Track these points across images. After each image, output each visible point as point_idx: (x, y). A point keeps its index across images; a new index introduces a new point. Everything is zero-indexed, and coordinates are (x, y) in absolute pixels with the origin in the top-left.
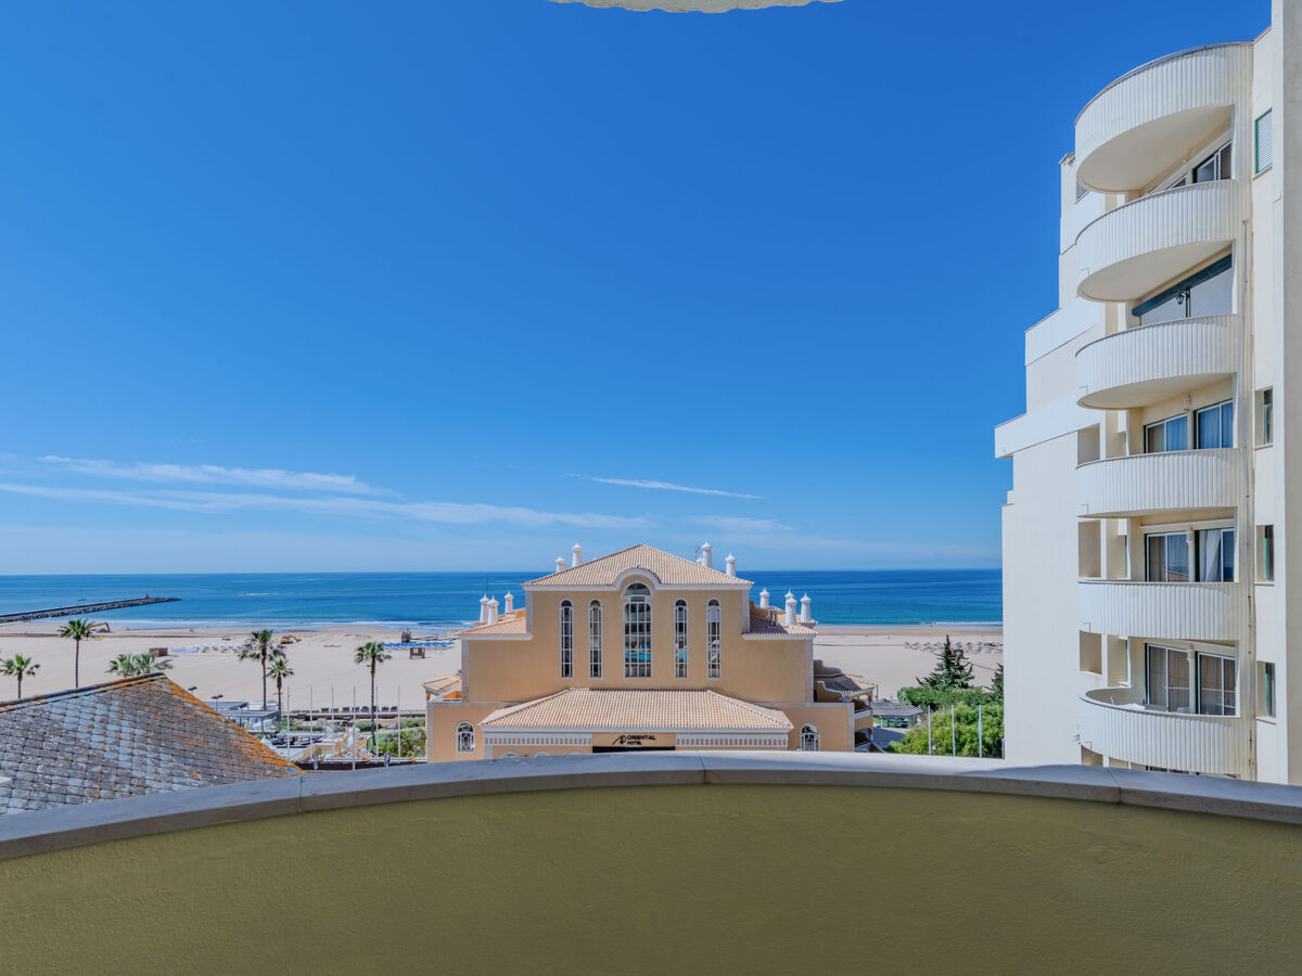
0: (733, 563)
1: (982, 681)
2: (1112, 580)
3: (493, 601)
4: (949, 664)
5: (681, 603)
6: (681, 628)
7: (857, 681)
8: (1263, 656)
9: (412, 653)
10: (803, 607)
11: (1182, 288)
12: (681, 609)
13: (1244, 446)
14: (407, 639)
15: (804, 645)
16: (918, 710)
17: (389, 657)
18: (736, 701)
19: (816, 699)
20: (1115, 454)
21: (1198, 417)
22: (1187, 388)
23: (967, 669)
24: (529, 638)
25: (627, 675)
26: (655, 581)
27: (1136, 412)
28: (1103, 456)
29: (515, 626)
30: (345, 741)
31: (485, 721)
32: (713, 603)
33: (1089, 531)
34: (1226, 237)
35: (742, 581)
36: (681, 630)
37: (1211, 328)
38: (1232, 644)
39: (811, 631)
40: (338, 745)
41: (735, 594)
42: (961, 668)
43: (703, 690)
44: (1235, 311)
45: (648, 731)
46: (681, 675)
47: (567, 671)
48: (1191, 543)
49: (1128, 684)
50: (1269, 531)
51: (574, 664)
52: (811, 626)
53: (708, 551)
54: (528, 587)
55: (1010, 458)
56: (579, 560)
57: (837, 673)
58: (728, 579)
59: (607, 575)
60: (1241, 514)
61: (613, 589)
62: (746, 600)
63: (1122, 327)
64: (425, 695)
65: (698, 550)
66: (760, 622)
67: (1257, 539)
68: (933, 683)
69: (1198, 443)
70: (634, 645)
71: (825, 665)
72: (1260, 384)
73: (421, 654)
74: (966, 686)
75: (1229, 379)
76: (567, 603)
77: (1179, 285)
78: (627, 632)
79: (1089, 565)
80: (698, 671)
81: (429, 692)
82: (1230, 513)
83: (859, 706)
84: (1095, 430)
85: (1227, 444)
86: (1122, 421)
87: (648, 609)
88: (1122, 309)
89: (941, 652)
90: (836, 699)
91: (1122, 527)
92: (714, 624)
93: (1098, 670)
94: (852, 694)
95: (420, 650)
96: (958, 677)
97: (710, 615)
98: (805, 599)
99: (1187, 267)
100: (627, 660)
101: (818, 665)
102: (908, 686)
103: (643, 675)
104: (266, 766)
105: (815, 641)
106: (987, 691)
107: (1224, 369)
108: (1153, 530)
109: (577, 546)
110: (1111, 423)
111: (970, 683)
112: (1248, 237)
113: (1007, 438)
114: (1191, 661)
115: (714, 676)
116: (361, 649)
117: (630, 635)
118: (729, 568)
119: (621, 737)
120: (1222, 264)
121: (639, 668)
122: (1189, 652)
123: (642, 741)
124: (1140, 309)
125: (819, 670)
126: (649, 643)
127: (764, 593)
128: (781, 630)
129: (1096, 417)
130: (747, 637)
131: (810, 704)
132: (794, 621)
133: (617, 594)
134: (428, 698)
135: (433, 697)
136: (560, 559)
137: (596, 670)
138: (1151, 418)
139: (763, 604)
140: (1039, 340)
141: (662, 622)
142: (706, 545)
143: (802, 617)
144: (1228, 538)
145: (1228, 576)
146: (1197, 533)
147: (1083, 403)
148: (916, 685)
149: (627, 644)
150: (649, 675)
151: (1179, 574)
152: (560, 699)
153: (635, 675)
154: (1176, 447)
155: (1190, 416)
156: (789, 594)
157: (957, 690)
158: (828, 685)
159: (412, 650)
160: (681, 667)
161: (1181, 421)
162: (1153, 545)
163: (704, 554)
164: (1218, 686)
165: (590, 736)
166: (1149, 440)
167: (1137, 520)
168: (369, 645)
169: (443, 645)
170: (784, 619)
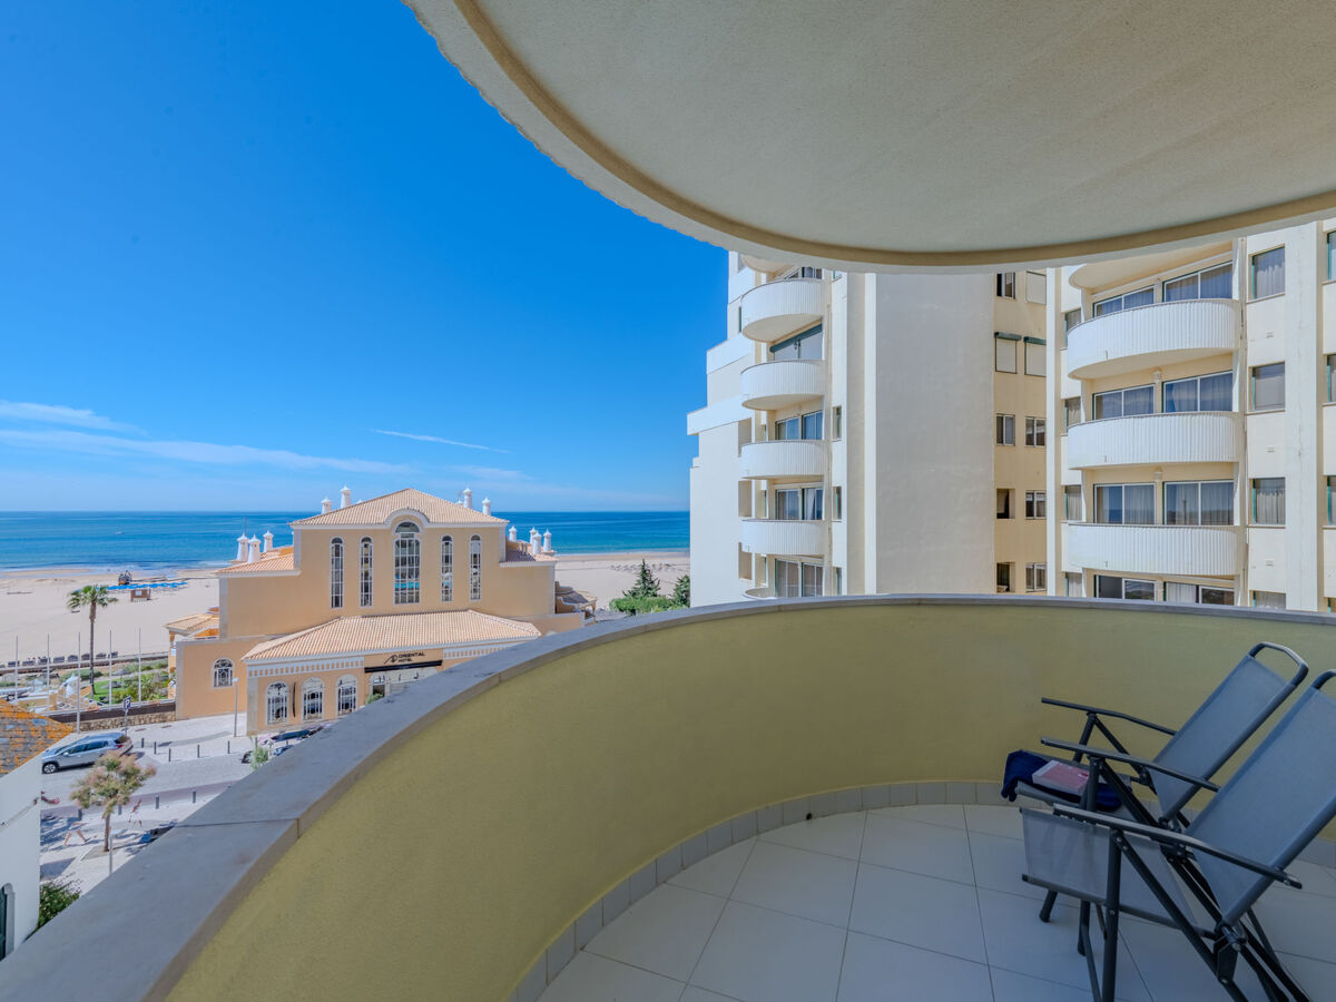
0: (488, 505)
1: (667, 590)
2: (758, 519)
3: (254, 540)
4: (644, 579)
5: (447, 539)
6: (447, 559)
7: (584, 595)
8: (836, 564)
9: (133, 595)
10: (545, 540)
11: (796, 339)
12: (447, 544)
13: (828, 441)
14: (125, 582)
15: (548, 569)
16: (624, 614)
17: (115, 600)
18: (494, 618)
19: (557, 611)
20: (760, 440)
21: (804, 419)
22: (801, 402)
23: (656, 583)
24: (298, 573)
25: (397, 602)
26: (424, 520)
27: (772, 413)
28: (753, 440)
29: (282, 562)
30: (62, 692)
31: (247, 655)
32: (476, 538)
33: (745, 486)
34: (819, 313)
35: (499, 520)
36: (447, 561)
37: (811, 367)
38: (821, 557)
39: (554, 559)
40: (53, 698)
41: (493, 530)
42: (652, 583)
43: (466, 610)
44: (823, 358)
45: (418, 649)
46: (447, 599)
47: (337, 602)
48: (800, 496)
49: (766, 585)
50: (839, 490)
51: (345, 595)
52: (551, 555)
53: (469, 495)
54: (296, 526)
55: (696, 436)
56: (348, 501)
57: (569, 591)
58: (484, 517)
59: (379, 515)
60: (826, 479)
61: (384, 527)
62: (503, 535)
63: (764, 360)
64: (168, 636)
65: (460, 495)
66: (513, 553)
67: (833, 494)
68: (634, 594)
69: (804, 437)
70: (403, 576)
71: (561, 585)
72: (835, 404)
73: (145, 595)
74: (655, 595)
75: (820, 398)
76: (337, 541)
77: (795, 337)
78: (397, 565)
79: (745, 510)
80: (461, 593)
81: (173, 633)
82: (820, 479)
83: (588, 615)
84: (748, 421)
85: (819, 437)
86: (764, 418)
87: (418, 544)
88: (764, 347)
89: (640, 571)
90: (571, 610)
91: (764, 485)
92: (475, 556)
93: (749, 577)
94: (581, 605)
95: (144, 593)
96: (650, 589)
97: (472, 548)
98: (547, 534)
99: (799, 327)
100: (397, 590)
101: (557, 584)
102: (616, 597)
103: (411, 601)
104: (5, 721)
105: (557, 567)
106: (669, 597)
107: (818, 393)
108: (780, 487)
109: (345, 488)
110: (758, 418)
111: (658, 592)
112: (830, 315)
113: (695, 422)
114: (800, 568)
115: (475, 598)
116: (76, 593)
117: (400, 567)
118: (485, 509)
119: (393, 657)
120: (817, 329)
121: (407, 597)
122: (799, 563)
123: (413, 658)
124: (774, 349)
125: (559, 591)
126: (417, 574)
127: (513, 529)
128: (530, 559)
129: (749, 413)
130: (503, 565)
131: (553, 615)
132: (539, 551)
133: (389, 531)
134: (172, 639)
135: (178, 638)
136: (325, 501)
137: (366, 600)
138: (780, 417)
139: (512, 538)
140: (715, 358)
141: (430, 556)
142: (467, 490)
143: (545, 548)
144: (819, 493)
145: (819, 517)
146: (803, 490)
147: (746, 405)
148: (622, 597)
149: (397, 575)
150: (417, 601)
151: (793, 516)
152: (329, 628)
153: (404, 601)
154: (793, 437)
155: (800, 418)
156: (533, 530)
157: (650, 598)
158: (566, 601)
159: (133, 593)
160: (447, 592)
161: (794, 421)
162: (780, 496)
163: (466, 497)
164: (813, 583)
165: (363, 659)
166: (778, 431)
167: (772, 481)
168: (87, 589)
169: (174, 586)
170: (532, 550)
